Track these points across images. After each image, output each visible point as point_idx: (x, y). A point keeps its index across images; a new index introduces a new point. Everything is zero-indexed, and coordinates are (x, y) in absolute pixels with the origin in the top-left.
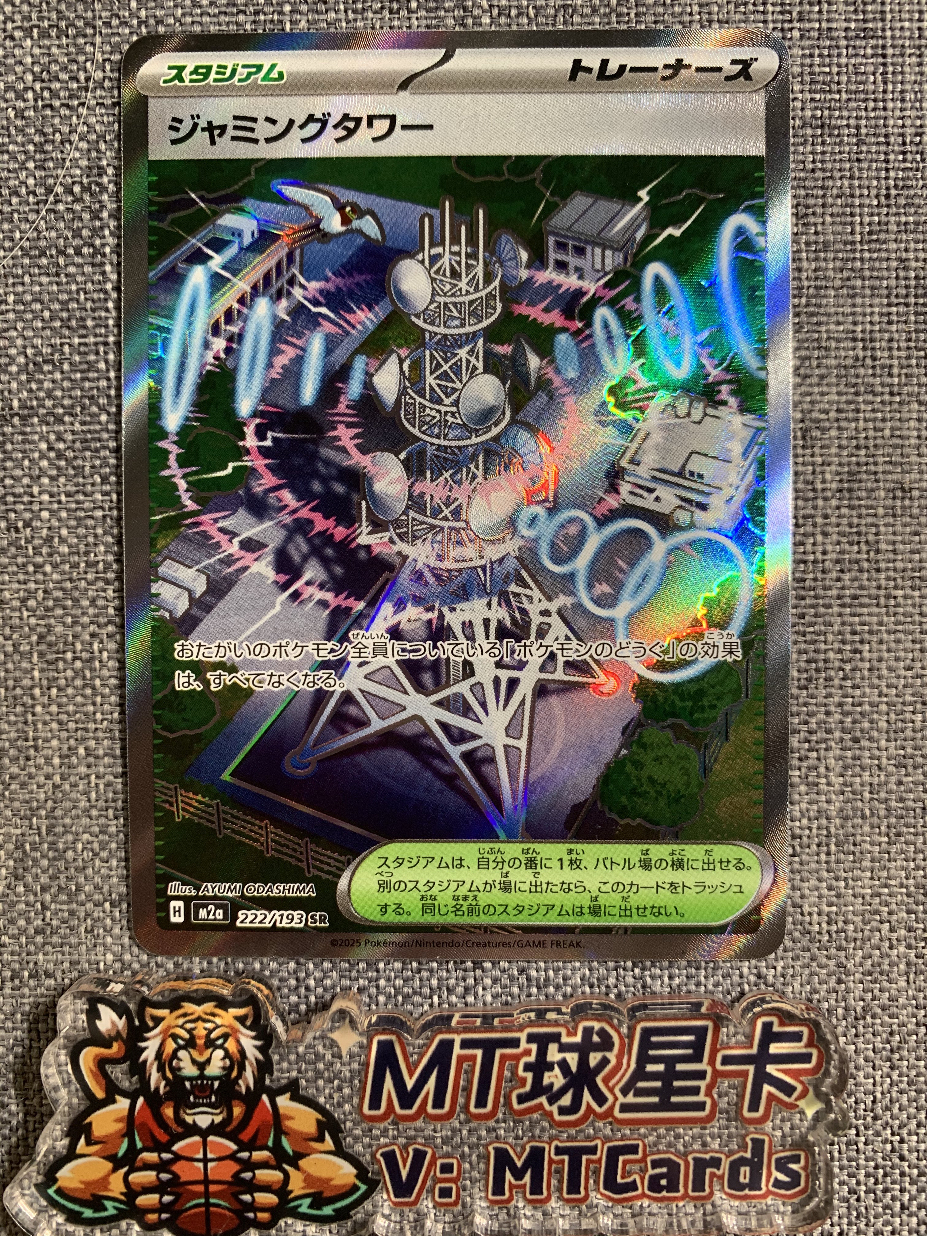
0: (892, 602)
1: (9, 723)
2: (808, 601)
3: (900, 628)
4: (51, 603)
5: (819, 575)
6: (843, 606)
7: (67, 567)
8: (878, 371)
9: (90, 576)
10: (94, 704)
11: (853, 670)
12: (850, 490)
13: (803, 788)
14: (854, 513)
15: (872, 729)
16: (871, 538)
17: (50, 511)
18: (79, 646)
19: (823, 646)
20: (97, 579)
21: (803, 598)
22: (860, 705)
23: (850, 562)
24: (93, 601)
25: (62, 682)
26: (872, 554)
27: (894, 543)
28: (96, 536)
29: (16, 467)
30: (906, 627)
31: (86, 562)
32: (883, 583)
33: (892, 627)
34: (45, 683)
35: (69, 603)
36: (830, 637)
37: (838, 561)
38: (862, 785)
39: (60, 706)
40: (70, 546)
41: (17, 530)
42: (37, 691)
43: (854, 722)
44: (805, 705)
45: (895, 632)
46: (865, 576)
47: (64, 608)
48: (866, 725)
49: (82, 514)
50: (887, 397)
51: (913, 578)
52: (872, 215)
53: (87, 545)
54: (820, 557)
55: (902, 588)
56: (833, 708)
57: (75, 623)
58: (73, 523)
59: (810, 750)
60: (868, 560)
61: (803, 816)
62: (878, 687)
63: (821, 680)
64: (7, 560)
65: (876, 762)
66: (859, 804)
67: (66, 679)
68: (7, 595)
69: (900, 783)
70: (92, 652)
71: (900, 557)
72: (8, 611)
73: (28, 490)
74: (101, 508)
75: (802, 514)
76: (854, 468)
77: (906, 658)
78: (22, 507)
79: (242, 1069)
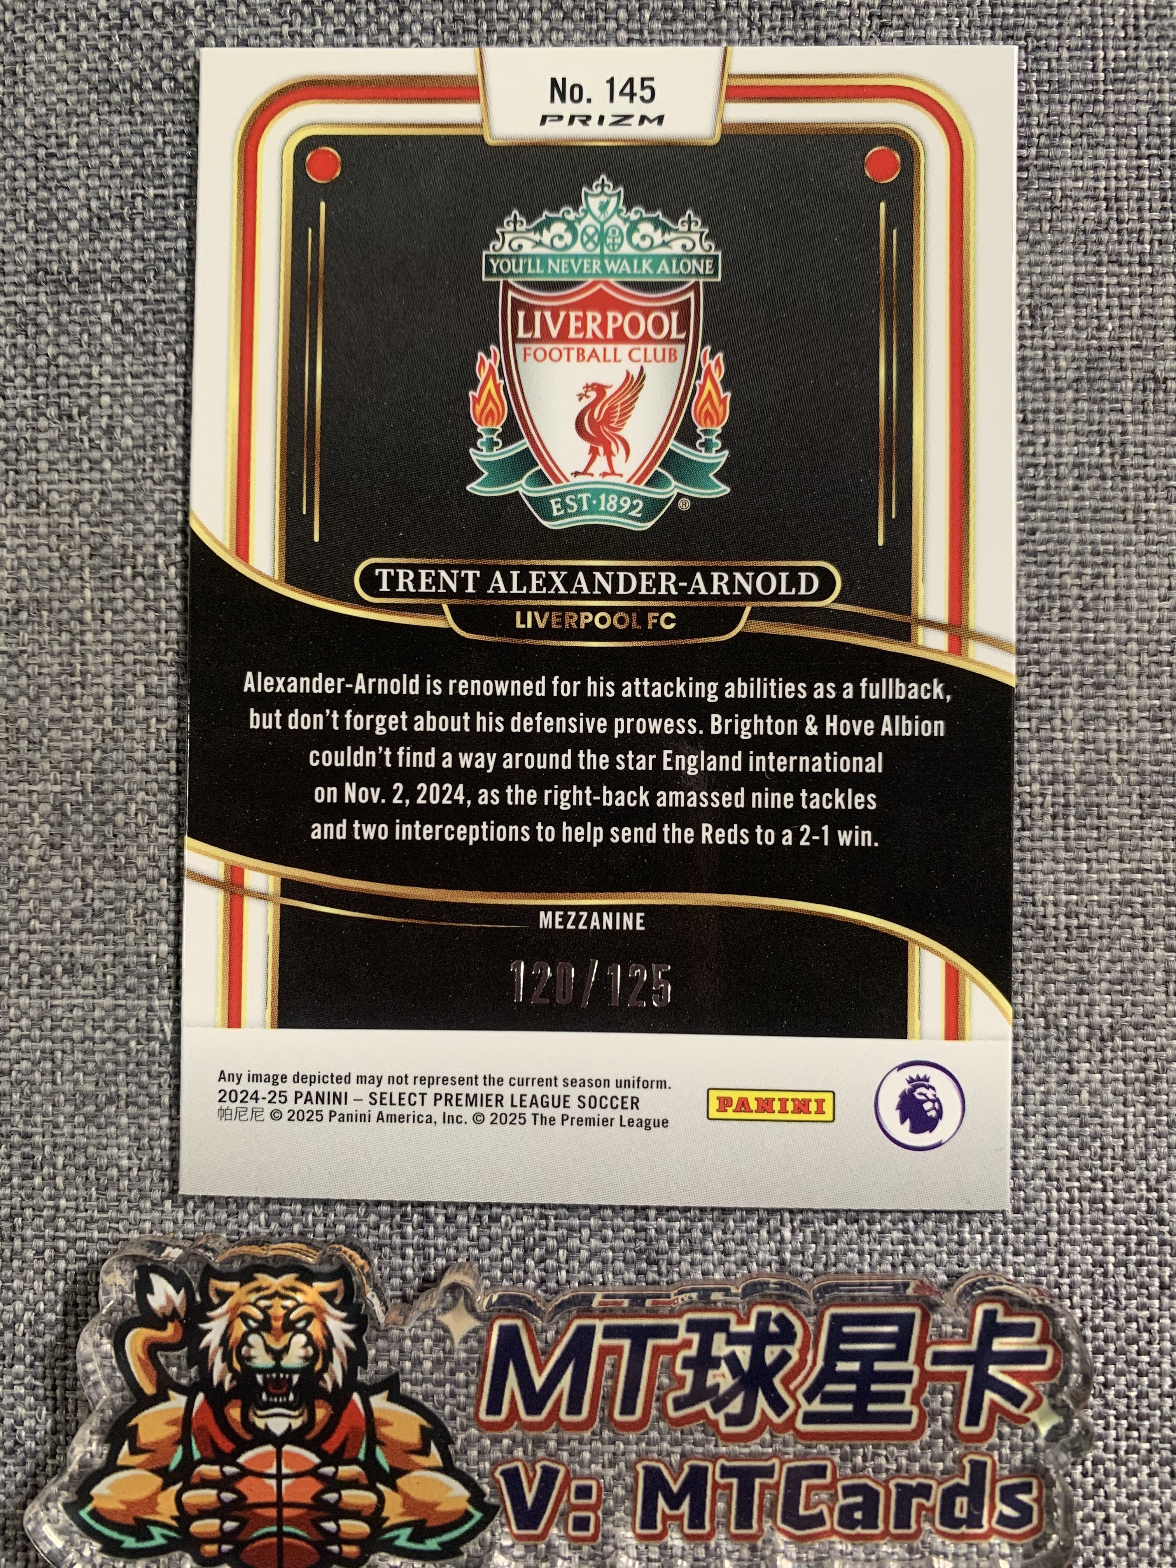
0: (1143, 517)
1: (52, 655)
2: (1039, 514)
3: (1154, 548)
4: (108, 508)
5: (1053, 483)
6: (1082, 520)
7: (129, 464)
8: (1126, 237)
9: (157, 475)
10: (158, 631)
11: (1097, 598)
12: (1090, 380)
13: (1034, 745)
14: (1096, 407)
15: (1118, 672)
16: (1117, 438)
17: (112, 395)
18: (140, 560)
19: (1058, 569)
20: (165, 479)
21: (1034, 510)
22: (1104, 642)
23: (1090, 466)
24: (160, 505)
25: (120, 604)
26: (1117, 457)
27: (1144, 444)
28: (166, 427)
29: (72, 343)
30: (1160, 548)
31: (154, 458)
32: (1132, 494)
33: (1143, 547)
34: (98, 604)
35: (132, 506)
36: (1066, 559)
37: (1076, 466)
38: (1108, 742)
39: (115, 633)
40: (135, 438)
41: (70, 418)
42: (88, 615)
43: (1098, 663)
44: (1036, 640)
45: (1147, 553)
46: (1110, 483)
47: (125, 513)
48: (1112, 667)
49: (151, 400)
50: (1137, 269)
52: (1116, 49)
53: (155, 437)
54: (1053, 460)
55: (1156, 499)
56: (1070, 646)
57: (136, 531)
58: (139, 410)
60: (1112, 465)
61: (1034, 779)
62: (1126, 620)
63: (1056, 611)
64: (57, 455)
65: (1125, 714)
66: (1105, 767)
67: (124, 600)
68: (55, 496)
69: (1156, 741)
70: (156, 566)
71: (1152, 462)
72: (56, 517)
73: (87, 370)
74: (175, 392)
75: (1030, 407)
76: (1095, 354)
77: (1160, 587)
78: (78, 391)
79: (328, 1359)
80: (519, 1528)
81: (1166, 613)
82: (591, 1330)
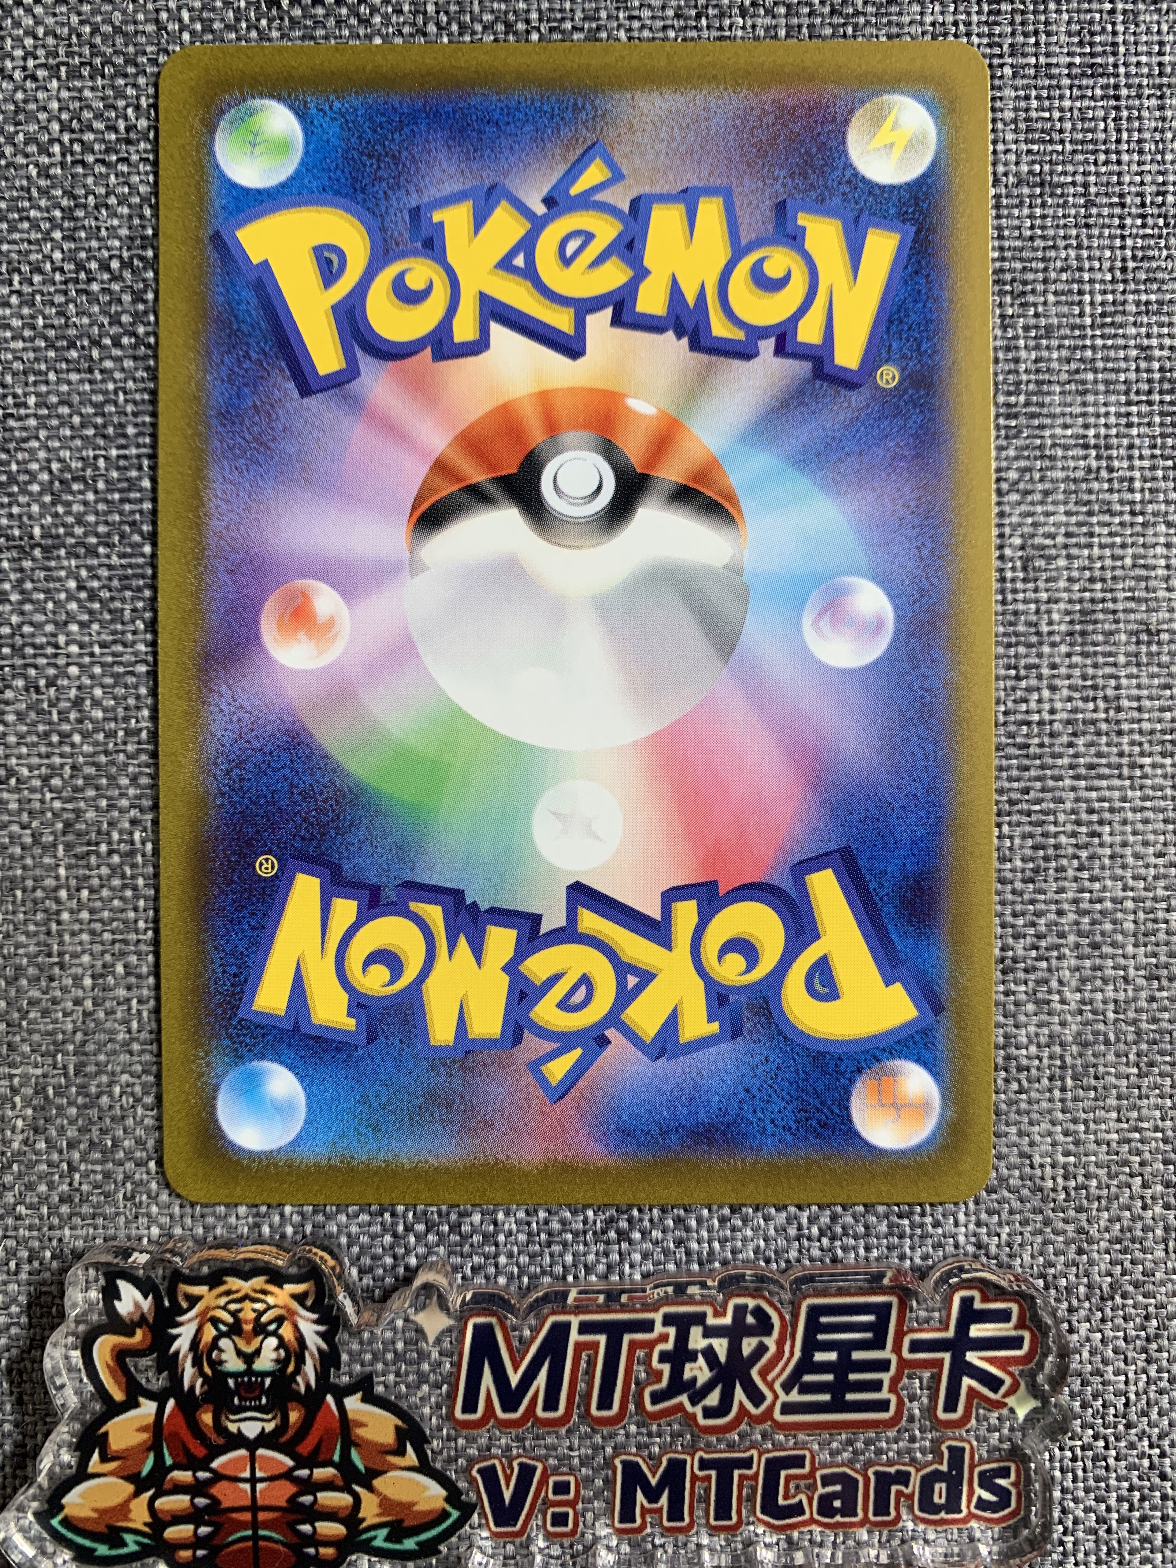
0: (1138, 773)
1: (28, 935)
2: (1033, 773)
4: (80, 782)
5: (1046, 740)
6: (1077, 777)
7: (101, 737)
8: (1116, 486)
9: (130, 748)
10: (136, 909)
11: (1091, 858)
12: (1083, 633)
13: (1028, 1008)
14: (1089, 662)
15: (1115, 931)
16: (1110, 692)
17: (80, 666)
18: (115, 836)
19: (1052, 829)
20: (139, 751)
21: (1027, 768)
22: (1100, 901)
23: (1084, 722)
24: (134, 780)
25: (96, 882)
26: (1112, 713)
27: (1139, 699)
28: (138, 697)
29: (36, 611)
30: (1156, 803)
31: (125, 730)
32: (1126, 748)
33: (1139, 803)
34: (73, 882)
35: (104, 781)
36: (1062, 817)
38: (1105, 1002)
39: (92, 912)
40: (105, 710)
41: (38, 690)
42: (63, 894)
43: (1093, 923)
44: (1032, 902)
45: (1143, 809)
46: (1104, 739)
47: (97, 788)
48: (1108, 927)
49: (121, 670)
50: (1127, 518)
51: (1163, 742)
52: (1103, 293)
53: (126, 709)
54: (1047, 717)
55: (1150, 755)
56: (1066, 906)
57: (111, 807)
58: (109, 681)
59: (1039, 959)
60: (1107, 720)
61: (1028, 1042)
62: (1122, 878)
63: (1051, 871)
64: (25, 728)
65: (1122, 973)
66: (1101, 1027)
67: (100, 877)
68: (25, 772)
69: (1152, 999)
70: (132, 843)
71: (1146, 716)
72: (26, 792)
73: (53, 640)
74: (145, 662)
75: (1023, 662)
76: (1088, 606)
77: (1156, 843)
78: (44, 661)
79: (301, 1361)
80: (497, 1524)
81: (1162, 870)
82: (567, 1326)
